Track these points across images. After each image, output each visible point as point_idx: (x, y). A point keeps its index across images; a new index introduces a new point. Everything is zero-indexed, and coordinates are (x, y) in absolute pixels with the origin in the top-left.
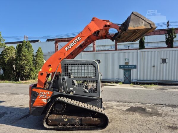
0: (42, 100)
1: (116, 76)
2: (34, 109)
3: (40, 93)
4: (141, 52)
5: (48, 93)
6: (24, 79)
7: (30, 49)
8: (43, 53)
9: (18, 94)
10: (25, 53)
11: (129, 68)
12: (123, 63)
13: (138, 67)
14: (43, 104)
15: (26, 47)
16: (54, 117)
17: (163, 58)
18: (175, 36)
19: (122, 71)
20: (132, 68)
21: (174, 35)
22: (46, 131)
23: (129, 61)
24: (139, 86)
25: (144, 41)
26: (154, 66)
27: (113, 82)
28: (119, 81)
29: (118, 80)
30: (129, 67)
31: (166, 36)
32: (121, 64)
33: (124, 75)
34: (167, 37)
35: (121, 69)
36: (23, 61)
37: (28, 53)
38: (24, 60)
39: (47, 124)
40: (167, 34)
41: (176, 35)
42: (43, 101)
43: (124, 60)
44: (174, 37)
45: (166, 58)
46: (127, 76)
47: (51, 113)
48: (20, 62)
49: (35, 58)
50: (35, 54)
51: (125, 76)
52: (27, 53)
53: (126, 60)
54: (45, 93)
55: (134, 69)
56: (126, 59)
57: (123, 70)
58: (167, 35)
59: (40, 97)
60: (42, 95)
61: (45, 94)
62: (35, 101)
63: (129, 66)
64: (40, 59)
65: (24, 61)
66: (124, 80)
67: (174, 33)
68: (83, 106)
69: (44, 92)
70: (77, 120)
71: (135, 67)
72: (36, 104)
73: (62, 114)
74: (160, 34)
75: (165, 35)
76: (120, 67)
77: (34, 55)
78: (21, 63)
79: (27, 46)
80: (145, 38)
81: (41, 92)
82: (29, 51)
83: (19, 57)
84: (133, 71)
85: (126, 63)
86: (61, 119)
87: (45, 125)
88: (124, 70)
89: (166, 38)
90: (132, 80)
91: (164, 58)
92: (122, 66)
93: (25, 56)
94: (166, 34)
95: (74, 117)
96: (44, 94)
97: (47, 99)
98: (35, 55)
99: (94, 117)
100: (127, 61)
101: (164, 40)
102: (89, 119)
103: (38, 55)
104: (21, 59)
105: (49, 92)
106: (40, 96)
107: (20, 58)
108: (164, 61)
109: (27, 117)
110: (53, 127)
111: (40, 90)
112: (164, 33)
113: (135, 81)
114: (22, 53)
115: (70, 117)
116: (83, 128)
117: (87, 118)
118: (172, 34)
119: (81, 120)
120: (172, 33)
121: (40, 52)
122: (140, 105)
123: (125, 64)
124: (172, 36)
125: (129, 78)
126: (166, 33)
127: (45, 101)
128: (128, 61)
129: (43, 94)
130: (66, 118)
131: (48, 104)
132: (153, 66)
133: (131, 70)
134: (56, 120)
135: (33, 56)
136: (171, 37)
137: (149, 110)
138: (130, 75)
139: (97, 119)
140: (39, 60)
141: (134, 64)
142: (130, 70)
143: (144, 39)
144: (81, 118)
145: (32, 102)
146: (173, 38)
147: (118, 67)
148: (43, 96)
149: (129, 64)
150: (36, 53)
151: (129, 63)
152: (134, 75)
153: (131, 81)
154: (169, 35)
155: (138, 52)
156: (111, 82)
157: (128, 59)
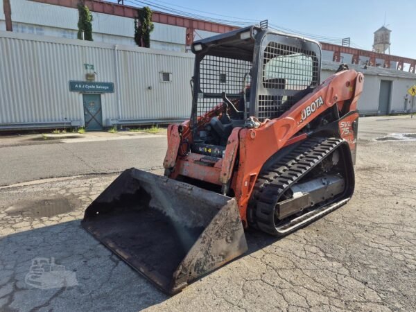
1: (62, 113)
4: (122, 52)
11: (95, 89)
12: (80, 76)
13: (119, 87)
19: (79, 98)
20: (104, 91)
21: (150, 23)
23: (95, 70)
24: (123, 133)
26: (149, 88)
27: (61, 130)
28: (73, 124)
29: (70, 123)
30: (97, 87)
31: (136, 22)
32: (75, 80)
33: (86, 109)
35: (77, 94)
40: (138, 18)
41: (153, 25)
43: (82, 67)
45: (169, 72)
46: (92, 111)
51: (88, 111)
53: (87, 68)
55: (110, 94)
56: (86, 66)
57: (81, 96)
58: (137, 20)
63: (95, 84)
66: (87, 123)
67: (151, 20)
71: (110, 88)
74: (124, 16)
75: (133, 20)
76: (73, 86)
84: (106, 99)
85: (88, 76)
88: (84, 95)
89: (136, 27)
90: (107, 120)
91: (166, 72)
92: (78, 83)
94: (135, 18)
100: (90, 71)
108: (166, 76)
112: (131, 15)
113: (115, 122)
118: (147, 21)
120: (146, 18)
123: (85, 80)
124: (148, 26)
125: (97, 117)
126: (137, 15)
128: (92, 72)
132: (147, 87)
133: (102, 96)
136: (145, 27)
138: (100, 109)
141: (109, 81)
142: (100, 95)
143: (91, 20)
147: (67, 87)
149: (96, 81)
151: (96, 76)
152: (110, 108)
153: (104, 124)
154: (142, 21)
155: (114, 50)
156: (54, 130)
157: (93, 66)
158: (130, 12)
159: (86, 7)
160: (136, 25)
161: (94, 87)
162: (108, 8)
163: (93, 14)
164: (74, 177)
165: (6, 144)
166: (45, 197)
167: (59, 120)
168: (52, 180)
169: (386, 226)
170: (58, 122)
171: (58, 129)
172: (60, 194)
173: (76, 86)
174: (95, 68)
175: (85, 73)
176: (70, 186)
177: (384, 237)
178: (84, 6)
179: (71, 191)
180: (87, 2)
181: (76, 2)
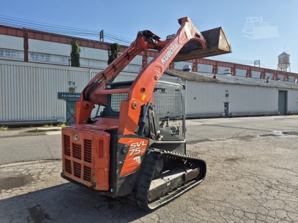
0: (135, 159)
1: (52, 113)
2: (123, 180)
3: (132, 145)
4: (94, 74)
5: (143, 145)
11: (75, 98)
12: (65, 89)
14: (135, 167)
19: (64, 103)
23: (76, 85)
25: (79, 55)
27: (49, 125)
28: (58, 121)
29: (56, 120)
30: (76, 96)
31: (109, 53)
32: (62, 91)
33: (68, 110)
35: (62, 100)
42: (135, 161)
43: (67, 84)
46: (72, 112)
51: (69, 112)
53: (70, 84)
56: (70, 82)
57: (65, 102)
60: (134, 150)
61: (138, 146)
62: (123, 164)
63: (75, 94)
66: (68, 120)
67: (119, 51)
69: (137, 143)
70: (179, 178)
74: (102, 49)
75: (107, 51)
76: (60, 96)
80: (80, 49)
85: (70, 89)
86: (164, 185)
88: (67, 101)
89: (109, 56)
92: (64, 94)
94: (109, 50)
96: (136, 147)
100: (72, 86)
101: (107, 59)
105: (143, 142)
111: (132, 140)
118: (117, 52)
119: (183, 177)
120: (116, 50)
123: (68, 92)
125: (74, 116)
126: (110, 49)
127: (139, 160)
128: (74, 86)
129: (135, 146)
130: (169, 181)
136: (115, 56)
139: (197, 170)
143: (80, 51)
144: (182, 174)
145: (118, 167)
147: (56, 96)
148: (136, 150)
149: (76, 92)
151: (76, 89)
154: (113, 52)
155: (89, 72)
156: (45, 124)
157: (74, 83)
158: (105, 47)
159: (77, 44)
161: (74, 96)
162: (91, 44)
163: (81, 48)
164: (37, 161)
165: (9, 135)
166: (12, 175)
167: (49, 118)
168: (23, 163)
169: (212, 202)
170: (48, 119)
171: (47, 124)
172: (22, 174)
173: (62, 96)
174: (76, 84)
175: (69, 87)
176: (31, 168)
177: (206, 209)
178: (75, 43)
179: (30, 172)
180: (77, 41)
181: (70, 40)
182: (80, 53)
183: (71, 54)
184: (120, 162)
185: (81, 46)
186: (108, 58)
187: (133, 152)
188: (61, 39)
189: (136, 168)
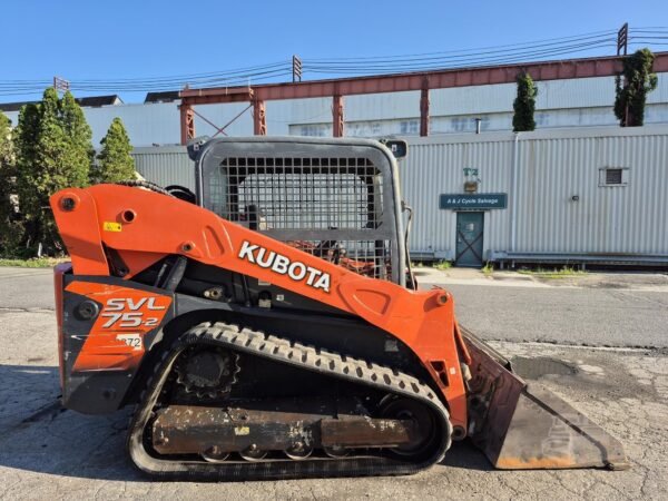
0: (120, 337)
1: (426, 239)
2: (84, 379)
3: (110, 302)
4: (528, 143)
5: (150, 305)
6: (58, 251)
7: (76, 126)
8: (131, 143)
9: (26, 310)
10: (54, 140)
11: (476, 204)
12: (455, 186)
13: (513, 201)
14: (123, 358)
15: (61, 119)
16: (184, 417)
17: (611, 166)
18: (654, 83)
19: (451, 218)
20: (489, 207)
21: (648, 77)
22: (148, 485)
23: (480, 177)
24: (515, 274)
25: (532, 102)
26: (575, 198)
27: (416, 262)
28: (437, 256)
29: (433, 254)
30: (480, 201)
31: (618, 81)
32: (449, 192)
33: (459, 233)
34: (622, 87)
35: (449, 212)
36: (47, 176)
37: (64, 144)
38: (52, 172)
39: (152, 453)
40: (622, 73)
41: (656, 78)
42: (123, 342)
43: (461, 173)
44: (647, 84)
45: (622, 166)
46: (469, 237)
47: (168, 399)
48: (36, 178)
49: (98, 162)
50: (98, 148)
51: (463, 237)
52: (64, 140)
53: (467, 174)
54: (135, 303)
55: (499, 211)
56: (466, 171)
57: (455, 215)
58: (622, 77)
59: (107, 324)
60: (117, 316)
61: (132, 307)
62: (82, 342)
63: (477, 197)
64: (121, 167)
65: (51, 176)
66: (459, 255)
67: (651, 70)
68: (325, 366)
69: (130, 301)
70: (296, 427)
71: (501, 201)
72: (92, 358)
73: (222, 404)
74: (595, 76)
75: (613, 78)
76: (445, 202)
77: (94, 152)
78: (40, 183)
79: (62, 113)
80: (536, 89)
81: (111, 297)
82: (70, 134)
83: (32, 159)
84: (493, 219)
85: (467, 185)
86: (220, 427)
87: (141, 458)
88: (458, 213)
89: (618, 90)
90: (489, 251)
91: (616, 167)
92: (452, 197)
93: (54, 155)
94: (617, 74)
95: (280, 418)
96: (126, 309)
97: (147, 330)
98: (98, 153)
99: (376, 415)
100: (472, 179)
101: (611, 99)
102: (354, 424)
103: (112, 152)
104: (41, 169)
105: (152, 300)
106: (110, 318)
107: (34, 164)
108: (614, 176)
109: (55, 416)
110: (177, 467)
111: (108, 290)
112: (610, 70)
113: (500, 256)
114: (42, 140)
115: (262, 418)
116: (326, 468)
117: (346, 418)
118: (642, 75)
119: (316, 429)
120: (640, 68)
121: (120, 140)
122: (549, 352)
123: (462, 192)
124: (642, 83)
125: (475, 247)
126: (621, 69)
127: (135, 342)
128: (474, 178)
129: (121, 306)
130: (242, 423)
131: (152, 359)
132: (570, 196)
133: (487, 215)
134: (193, 432)
135: (91, 154)
136: (636, 85)
137: (594, 374)
138: (482, 234)
139: (392, 424)
140: (118, 171)
141: (500, 191)
142: (483, 214)
143: (535, 94)
144: (314, 418)
145: (69, 345)
146: (642, 92)
147: (436, 202)
148: (126, 317)
149: (479, 191)
150: (103, 141)
151: (479, 185)
152: (497, 232)
153: (484, 257)
154: (630, 76)
155: (514, 141)
157: (476, 170)
158: (608, 67)
159: (528, 77)
160: (618, 86)
161: (474, 201)
162: (566, 69)
163: (540, 85)
167: (421, 249)
173: (449, 201)
174: (480, 173)
175: (464, 182)
178: (524, 76)
180: (531, 70)
181: (514, 73)
182: (535, 99)
183: (515, 105)
184: (73, 337)
185: (540, 79)
186: (615, 95)
187: (115, 319)
188: (495, 74)
189: (127, 361)
